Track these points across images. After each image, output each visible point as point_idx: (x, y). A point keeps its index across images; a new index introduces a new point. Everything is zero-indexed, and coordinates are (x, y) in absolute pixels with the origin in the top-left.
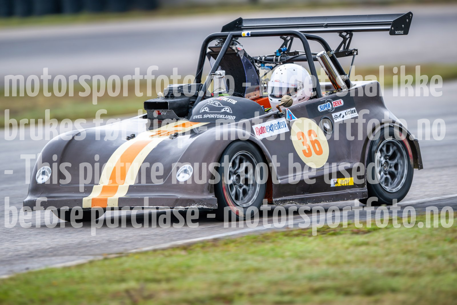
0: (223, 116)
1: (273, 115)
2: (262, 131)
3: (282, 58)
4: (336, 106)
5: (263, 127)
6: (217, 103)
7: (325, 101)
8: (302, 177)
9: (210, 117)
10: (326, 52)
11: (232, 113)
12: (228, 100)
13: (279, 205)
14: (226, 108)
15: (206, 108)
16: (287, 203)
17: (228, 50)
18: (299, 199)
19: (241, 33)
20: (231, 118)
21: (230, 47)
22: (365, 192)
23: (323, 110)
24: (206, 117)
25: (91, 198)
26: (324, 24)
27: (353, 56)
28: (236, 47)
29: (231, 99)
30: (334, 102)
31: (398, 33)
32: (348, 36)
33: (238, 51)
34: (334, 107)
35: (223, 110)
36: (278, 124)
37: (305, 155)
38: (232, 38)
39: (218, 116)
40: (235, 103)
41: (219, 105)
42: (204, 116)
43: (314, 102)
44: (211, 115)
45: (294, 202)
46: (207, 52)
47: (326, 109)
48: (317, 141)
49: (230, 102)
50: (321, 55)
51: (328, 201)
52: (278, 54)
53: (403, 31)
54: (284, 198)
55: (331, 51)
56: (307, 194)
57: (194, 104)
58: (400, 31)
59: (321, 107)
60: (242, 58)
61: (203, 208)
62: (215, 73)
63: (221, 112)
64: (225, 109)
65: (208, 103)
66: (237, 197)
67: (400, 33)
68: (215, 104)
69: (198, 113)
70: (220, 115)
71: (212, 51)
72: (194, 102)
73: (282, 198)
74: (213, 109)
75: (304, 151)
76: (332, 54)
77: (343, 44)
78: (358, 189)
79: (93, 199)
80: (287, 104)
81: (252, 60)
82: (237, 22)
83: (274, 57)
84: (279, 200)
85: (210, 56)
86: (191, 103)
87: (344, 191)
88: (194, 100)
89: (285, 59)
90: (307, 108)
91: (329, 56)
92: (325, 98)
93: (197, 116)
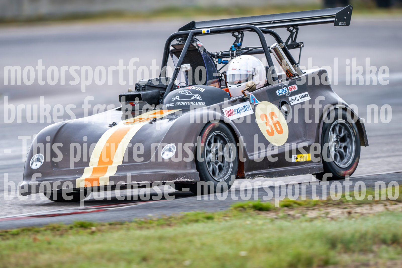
0: (193, 103)
1: (239, 99)
2: (230, 113)
3: (238, 52)
4: (291, 91)
5: (231, 110)
6: (187, 92)
7: (282, 86)
8: (266, 154)
9: (182, 105)
10: (278, 44)
11: (201, 99)
12: (197, 88)
13: (250, 178)
14: (196, 96)
15: (177, 97)
16: (257, 176)
17: (190, 46)
18: (267, 173)
19: (202, 30)
20: (201, 104)
21: (191, 44)
22: (321, 166)
23: (281, 94)
24: (178, 105)
25: (84, 178)
26: (271, 21)
27: (300, 48)
28: (197, 44)
29: (199, 88)
30: (290, 87)
31: (342, 24)
32: (294, 31)
33: (199, 47)
34: (290, 92)
35: (193, 98)
36: (244, 107)
37: (268, 134)
38: (193, 36)
39: (189, 103)
40: (203, 91)
41: (189, 93)
42: (176, 104)
43: (273, 87)
44: (183, 102)
45: (262, 176)
46: (170, 50)
47: (283, 93)
49: (199, 90)
50: (274, 46)
51: (291, 175)
52: (233, 49)
53: (345, 23)
54: (254, 172)
55: (283, 43)
56: (272, 168)
57: (164, 95)
58: (343, 23)
59: (279, 92)
60: (202, 53)
61: (187, 181)
62: (181, 66)
63: (191, 99)
64: (195, 97)
65: (179, 92)
66: (214, 173)
67: (343, 24)
68: (186, 93)
69: (170, 102)
70: (190, 102)
71: (175, 49)
72: (163, 94)
73: (252, 172)
74: (183, 97)
76: (284, 46)
77: (291, 38)
78: (315, 164)
79: (86, 179)
80: (251, 89)
81: (210, 56)
82: (191, 25)
83: (231, 52)
84: (250, 174)
85: (172, 54)
86: (161, 95)
87: (303, 165)
88: (163, 91)
89: (240, 53)
90: (267, 93)
91: (281, 48)
92: (282, 84)
93: (169, 104)
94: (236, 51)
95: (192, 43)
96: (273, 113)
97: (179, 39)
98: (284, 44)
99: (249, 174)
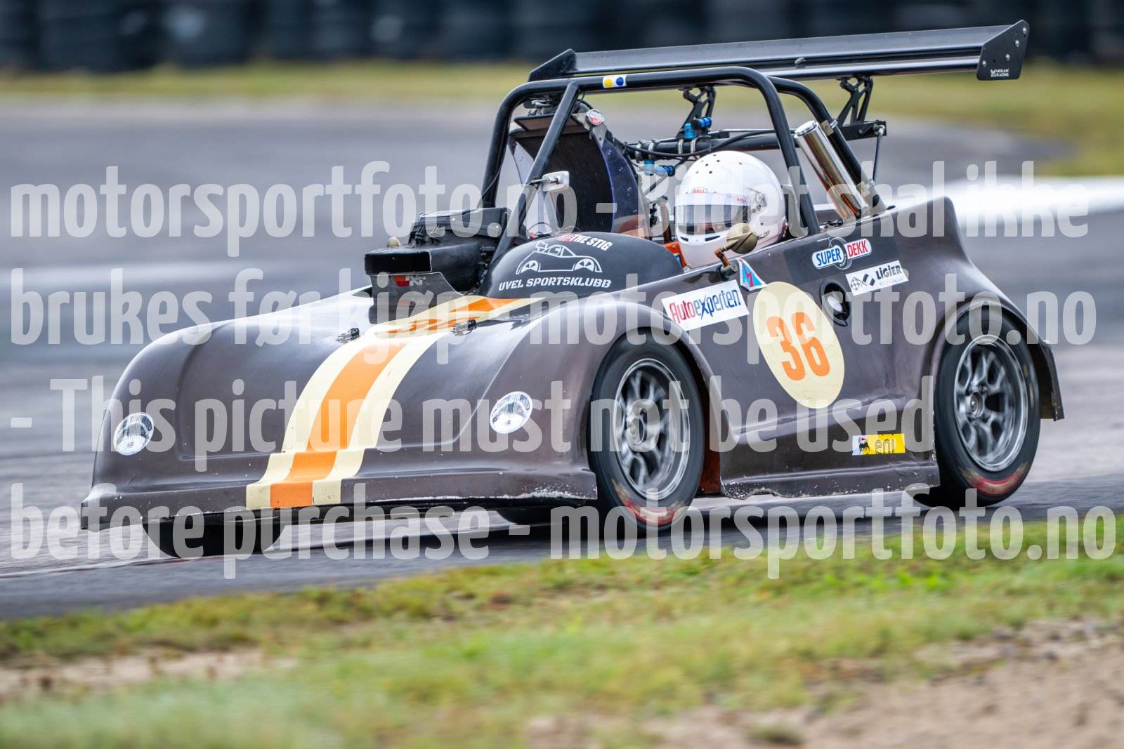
0: (577, 281)
1: (708, 275)
2: (684, 311)
3: (701, 144)
4: (854, 256)
5: (686, 302)
6: (560, 249)
7: (827, 241)
9: (545, 284)
10: (817, 124)
11: (601, 271)
13: (736, 496)
14: (586, 261)
15: (531, 263)
16: (754, 492)
17: (568, 124)
18: (781, 483)
19: (602, 79)
20: (600, 283)
21: (572, 117)
22: (932, 471)
23: (825, 263)
24: (534, 285)
25: (269, 484)
26: (795, 59)
27: (876, 138)
28: (587, 117)
30: (850, 246)
31: (997, 75)
32: (862, 88)
33: (592, 126)
34: (849, 258)
35: (578, 266)
36: (721, 297)
37: (788, 374)
38: (577, 94)
39: (565, 280)
40: (607, 247)
41: (566, 253)
42: (528, 282)
43: (802, 244)
44: (547, 279)
45: (769, 490)
46: (510, 131)
47: (831, 262)
48: (815, 342)
50: (807, 129)
51: (849, 490)
52: (689, 135)
53: (1007, 71)
54: (746, 479)
55: (831, 121)
56: (798, 471)
57: (491, 259)
58: (1002, 71)
59: (820, 257)
60: (601, 143)
61: (561, 497)
62: (541, 178)
63: (572, 270)
64: (582, 264)
65: (536, 249)
67: (1001, 75)
68: (557, 252)
69: (511, 276)
70: (569, 278)
71: (523, 130)
72: (490, 254)
73: (741, 479)
74: (548, 263)
75: (786, 365)
76: (834, 129)
78: (915, 463)
79: (273, 487)
81: (624, 151)
83: (681, 143)
84: (736, 484)
85: (516, 144)
86: (484, 258)
87: (884, 466)
88: (490, 247)
89: (708, 147)
90: (786, 258)
91: (826, 134)
92: (827, 236)
93: (507, 283)
94: (698, 141)
95: (574, 115)
96: (800, 318)
97: (537, 102)
98: (834, 124)
99: (733, 485)
